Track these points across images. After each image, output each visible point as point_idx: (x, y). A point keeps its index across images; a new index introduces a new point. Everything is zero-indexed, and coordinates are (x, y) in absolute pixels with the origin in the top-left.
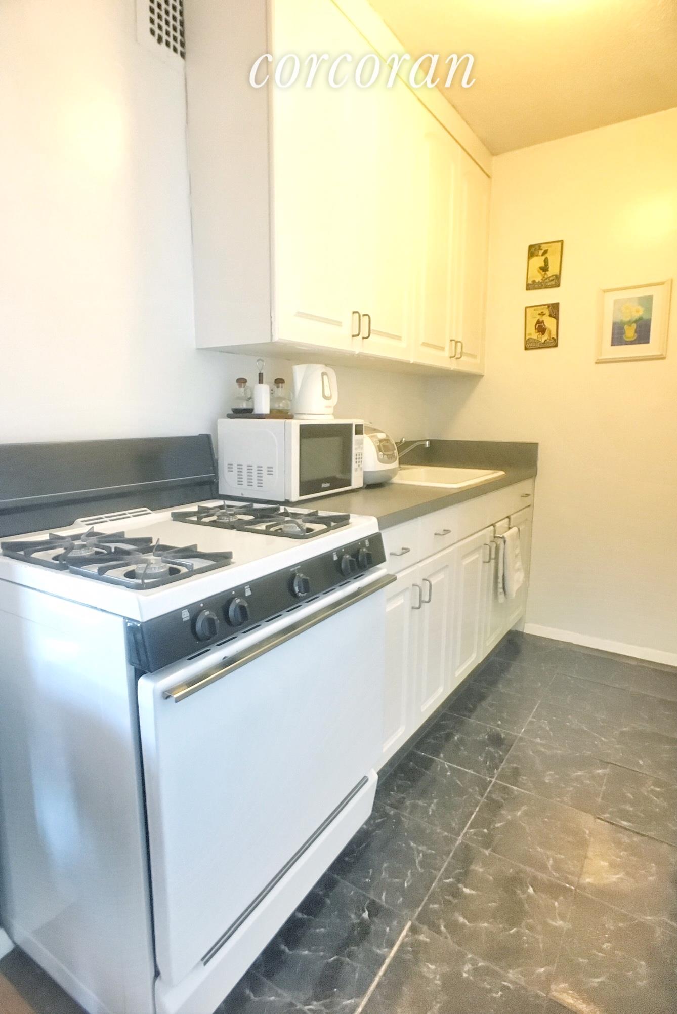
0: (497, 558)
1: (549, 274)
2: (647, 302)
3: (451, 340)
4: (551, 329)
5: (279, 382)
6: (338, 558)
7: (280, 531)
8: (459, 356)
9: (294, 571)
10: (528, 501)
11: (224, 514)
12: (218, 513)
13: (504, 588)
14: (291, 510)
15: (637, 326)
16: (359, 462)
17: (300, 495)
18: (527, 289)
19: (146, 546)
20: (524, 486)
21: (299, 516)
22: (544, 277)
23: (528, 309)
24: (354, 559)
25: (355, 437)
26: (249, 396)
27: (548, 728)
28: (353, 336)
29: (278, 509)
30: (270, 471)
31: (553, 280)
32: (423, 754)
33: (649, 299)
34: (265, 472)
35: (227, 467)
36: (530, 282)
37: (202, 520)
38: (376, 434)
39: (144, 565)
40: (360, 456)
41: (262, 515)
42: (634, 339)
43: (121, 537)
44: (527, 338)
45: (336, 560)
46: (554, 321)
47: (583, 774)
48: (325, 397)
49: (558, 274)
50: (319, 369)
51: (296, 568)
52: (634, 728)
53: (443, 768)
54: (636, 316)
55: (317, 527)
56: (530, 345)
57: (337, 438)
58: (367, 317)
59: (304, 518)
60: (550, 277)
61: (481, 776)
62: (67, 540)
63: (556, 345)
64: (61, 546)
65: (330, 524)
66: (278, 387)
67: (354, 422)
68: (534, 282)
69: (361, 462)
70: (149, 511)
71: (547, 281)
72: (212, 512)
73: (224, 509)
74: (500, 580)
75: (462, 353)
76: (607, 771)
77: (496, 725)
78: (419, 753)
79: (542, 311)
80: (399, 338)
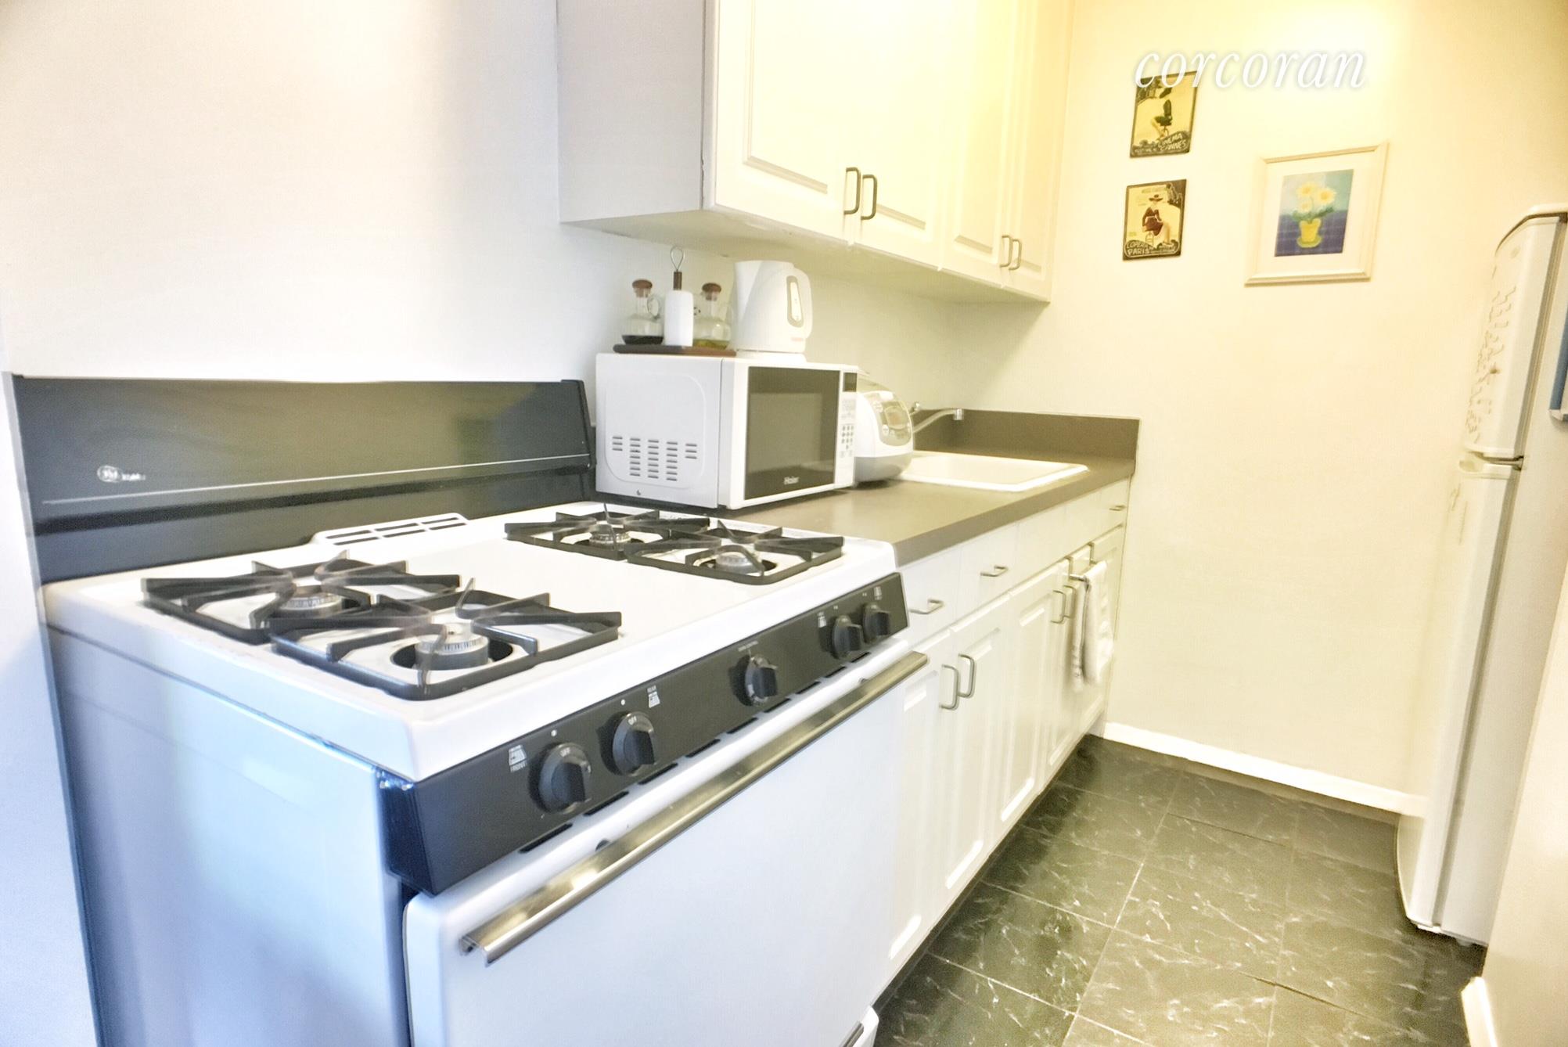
0: (1073, 616)
1: (1172, 129)
2: (1343, 181)
3: (1004, 237)
4: (1170, 225)
5: (710, 289)
6: (828, 622)
7: (710, 566)
8: (1015, 266)
9: (746, 650)
10: (1119, 516)
11: (603, 528)
12: (594, 528)
13: (1083, 667)
14: (730, 524)
15: (1322, 223)
16: (847, 441)
17: (748, 496)
18: (1132, 156)
19: (447, 592)
20: (1114, 493)
21: (748, 538)
22: (1162, 136)
23: (1131, 190)
24: (858, 626)
25: (844, 396)
26: (655, 314)
27: (1162, 917)
28: (846, 213)
29: (707, 522)
30: (692, 451)
31: (1179, 140)
32: (948, 961)
33: (1347, 176)
34: (681, 452)
35: (611, 443)
36: (1137, 143)
37: (562, 541)
38: (877, 392)
39: (433, 638)
40: (850, 431)
41: (677, 535)
42: (1314, 245)
43: (398, 572)
44: (1129, 239)
45: (823, 628)
46: (1177, 210)
47: (1232, 1004)
48: (792, 321)
49: (1188, 130)
50: (785, 269)
51: (750, 645)
52: (1308, 917)
53: (984, 989)
54: (1322, 205)
55: (785, 561)
56: (1134, 251)
57: (811, 397)
58: (871, 181)
59: (758, 541)
60: (1174, 135)
61: (1054, 1006)
62: (284, 576)
63: (1178, 254)
64: (268, 590)
65: (810, 555)
66: (709, 298)
67: (843, 368)
68: (1145, 143)
69: (851, 440)
70: (461, 519)
71: (1169, 141)
72: (583, 524)
73: (605, 519)
74: (1077, 653)
75: (1019, 260)
76: (1273, 999)
77: (1070, 907)
78: (941, 959)
79: (1156, 193)
80: (920, 224)
